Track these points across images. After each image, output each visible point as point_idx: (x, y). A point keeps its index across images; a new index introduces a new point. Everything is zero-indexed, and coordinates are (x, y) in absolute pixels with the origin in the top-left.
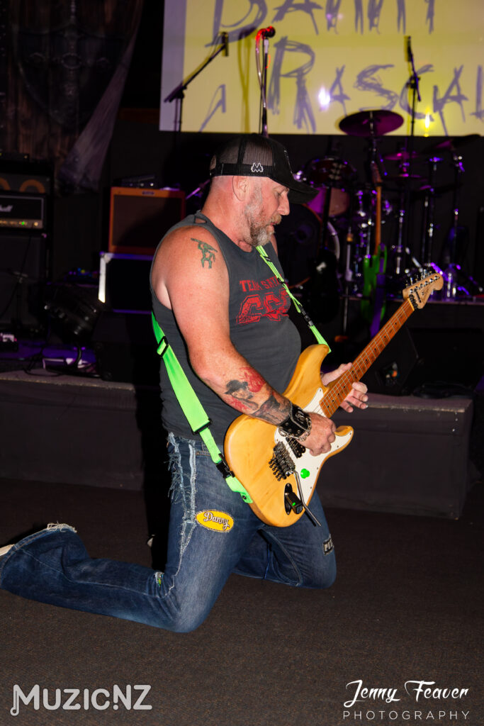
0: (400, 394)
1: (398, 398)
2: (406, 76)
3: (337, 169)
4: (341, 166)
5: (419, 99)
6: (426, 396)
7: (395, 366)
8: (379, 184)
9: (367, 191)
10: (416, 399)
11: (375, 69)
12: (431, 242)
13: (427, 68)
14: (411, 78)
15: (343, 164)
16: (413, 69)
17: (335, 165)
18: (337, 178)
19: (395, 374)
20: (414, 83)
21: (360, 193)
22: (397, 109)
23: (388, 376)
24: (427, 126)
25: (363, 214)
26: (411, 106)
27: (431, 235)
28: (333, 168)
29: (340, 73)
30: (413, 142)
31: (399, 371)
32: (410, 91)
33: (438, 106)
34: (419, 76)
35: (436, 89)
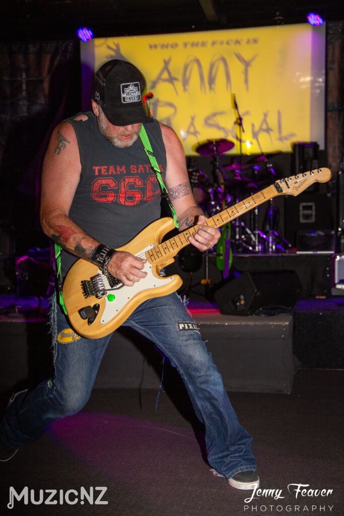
0: (247, 315)
1: (245, 317)
2: (234, 118)
3: (196, 176)
4: (198, 174)
5: (243, 131)
6: (263, 315)
7: (242, 297)
8: (222, 184)
9: (214, 189)
10: (258, 317)
11: (214, 115)
12: (257, 218)
13: (247, 113)
14: (237, 119)
15: (199, 173)
16: (238, 113)
17: (194, 173)
18: (196, 181)
19: (243, 302)
20: (239, 122)
21: (210, 190)
22: (231, 138)
23: (238, 304)
24: (249, 147)
25: (213, 203)
26: (239, 136)
27: (257, 213)
28: (193, 175)
29: (193, 119)
30: (241, 158)
31: (245, 300)
32: (238, 127)
33: (255, 135)
34: (242, 117)
35: (253, 125)
